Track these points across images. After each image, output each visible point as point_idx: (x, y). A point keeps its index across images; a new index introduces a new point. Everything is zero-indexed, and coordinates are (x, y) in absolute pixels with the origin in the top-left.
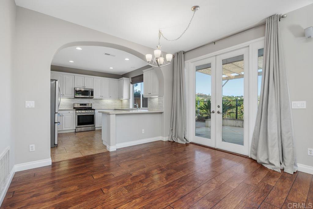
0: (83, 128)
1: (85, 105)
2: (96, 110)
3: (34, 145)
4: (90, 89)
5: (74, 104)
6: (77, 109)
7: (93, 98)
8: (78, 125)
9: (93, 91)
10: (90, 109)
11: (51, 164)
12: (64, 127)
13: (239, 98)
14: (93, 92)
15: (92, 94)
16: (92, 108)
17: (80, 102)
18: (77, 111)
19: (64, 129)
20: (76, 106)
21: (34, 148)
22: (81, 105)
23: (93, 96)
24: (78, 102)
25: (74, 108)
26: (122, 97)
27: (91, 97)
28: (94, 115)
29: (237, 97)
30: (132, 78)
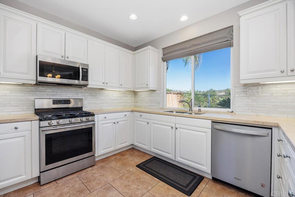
1: (68, 102)
2: (96, 116)
4: (81, 64)
7: (86, 86)
9: (87, 69)
14: (87, 72)
15: (85, 77)
16: (84, 109)
17: (53, 95)
18: (45, 123)
22: (55, 102)
23: (87, 80)
27: (82, 82)
30: (163, 49)
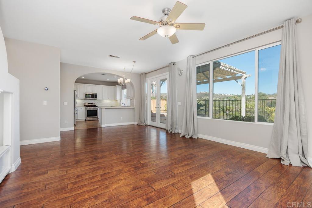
0: (91, 118)
1: (92, 104)
2: (98, 107)
3: (67, 121)
4: (95, 93)
5: (85, 103)
6: (87, 106)
7: (97, 99)
8: (87, 116)
9: (96, 95)
10: (95, 106)
11: (74, 130)
12: (78, 117)
13: (249, 97)
15: (96, 97)
18: (87, 108)
19: (78, 119)
20: (86, 105)
21: (67, 122)
22: (89, 104)
24: (87, 102)
25: (85, 106)
26: (116, 98)
27: (95, 98)
28: (97, 110)
29: (247, 95)
